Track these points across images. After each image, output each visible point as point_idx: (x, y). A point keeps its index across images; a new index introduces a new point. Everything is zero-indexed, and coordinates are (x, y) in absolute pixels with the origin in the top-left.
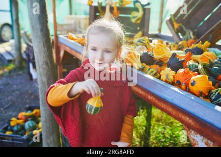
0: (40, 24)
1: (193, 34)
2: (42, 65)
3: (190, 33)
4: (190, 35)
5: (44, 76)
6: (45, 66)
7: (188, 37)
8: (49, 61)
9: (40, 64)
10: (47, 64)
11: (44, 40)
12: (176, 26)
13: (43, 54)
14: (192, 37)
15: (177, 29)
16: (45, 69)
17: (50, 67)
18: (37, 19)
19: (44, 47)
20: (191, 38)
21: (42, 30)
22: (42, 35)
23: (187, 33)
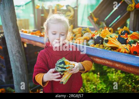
0: (12, 22)
2: (15, 54)
5: (17, 62)
6: (17, 54)
7: (103, 26)
8: (20, 50)
9: (14, 53)
10: (19, 52)
11: (15, 34)
12: (95, 19)
13: (16, 45)
14: (105, 26)
15: (96, 22)
16: (18, 56)
17: (21, 54)
18: (10, 19)
19: (16, 39)
21: (13, 27)
22: (14, 31)
23: (102, 24)
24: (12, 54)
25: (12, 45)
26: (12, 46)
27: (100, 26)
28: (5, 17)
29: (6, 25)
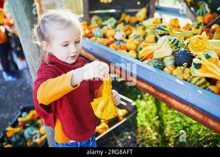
0: (28, 18)
1: (209, 7)
3: (205, 6)
4: (205, 9)
7: (203, 11)
14: (208, 11)
15: (190, 3)
18: (24, 13)
20: (206, 12)
23: (201, 7)
24: (34, 71)
25: (32, 57)
26: (32, 59)
27: (198, 12)
28: (16, 10)
29: (19, 23)
